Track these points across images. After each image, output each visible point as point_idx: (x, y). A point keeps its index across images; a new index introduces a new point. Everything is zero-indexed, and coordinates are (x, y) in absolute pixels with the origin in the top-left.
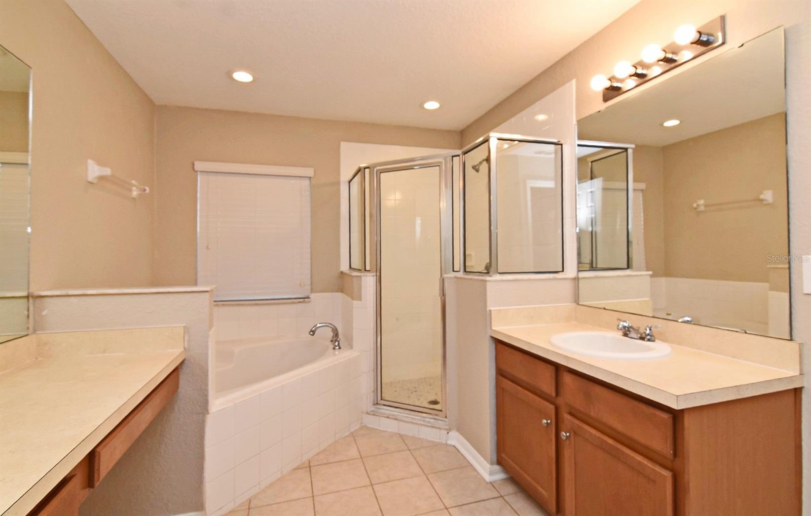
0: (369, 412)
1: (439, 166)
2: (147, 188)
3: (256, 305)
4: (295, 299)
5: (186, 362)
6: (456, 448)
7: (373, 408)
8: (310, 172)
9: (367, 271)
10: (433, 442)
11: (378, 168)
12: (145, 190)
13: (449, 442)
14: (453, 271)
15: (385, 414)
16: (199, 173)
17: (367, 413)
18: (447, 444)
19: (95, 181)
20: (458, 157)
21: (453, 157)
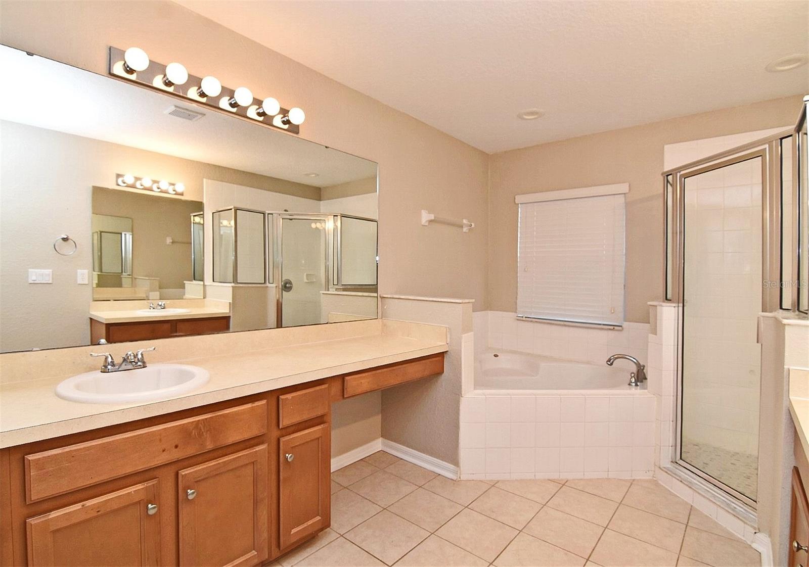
0: (661, 467)
1: (761, 156)
2: (473, 224)
3: (565, 325)
4: (604, 325)
5: (448, 353)
6: (760, 556)
7: (669, 465)
8: (624, 188)
9: (669, 300)
10: (732, 535)
11: (682, 173)
12: (472, 225)
13: (754, 546)
14: (781, 308)
15: (680, 477)
16: (520, 205)
17: (660, 468)
18: (750, 546)
19: (427, 224)
20: (791, 137)
21: (781, 139)
